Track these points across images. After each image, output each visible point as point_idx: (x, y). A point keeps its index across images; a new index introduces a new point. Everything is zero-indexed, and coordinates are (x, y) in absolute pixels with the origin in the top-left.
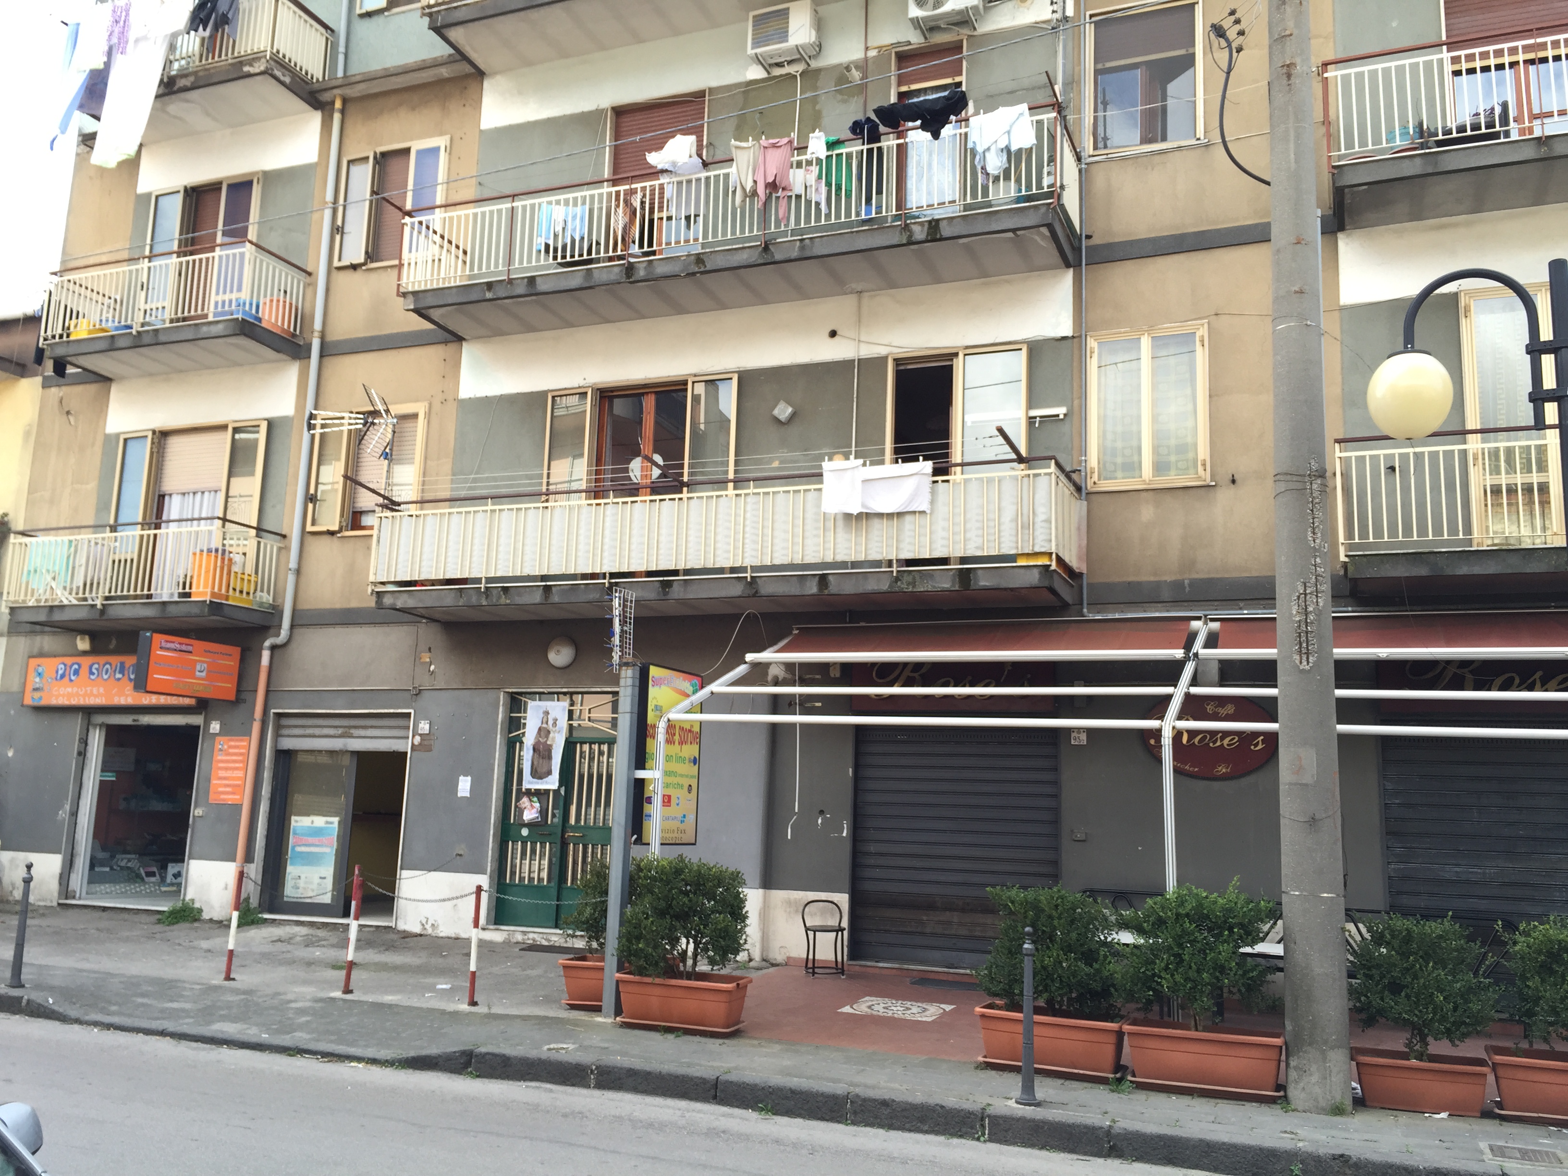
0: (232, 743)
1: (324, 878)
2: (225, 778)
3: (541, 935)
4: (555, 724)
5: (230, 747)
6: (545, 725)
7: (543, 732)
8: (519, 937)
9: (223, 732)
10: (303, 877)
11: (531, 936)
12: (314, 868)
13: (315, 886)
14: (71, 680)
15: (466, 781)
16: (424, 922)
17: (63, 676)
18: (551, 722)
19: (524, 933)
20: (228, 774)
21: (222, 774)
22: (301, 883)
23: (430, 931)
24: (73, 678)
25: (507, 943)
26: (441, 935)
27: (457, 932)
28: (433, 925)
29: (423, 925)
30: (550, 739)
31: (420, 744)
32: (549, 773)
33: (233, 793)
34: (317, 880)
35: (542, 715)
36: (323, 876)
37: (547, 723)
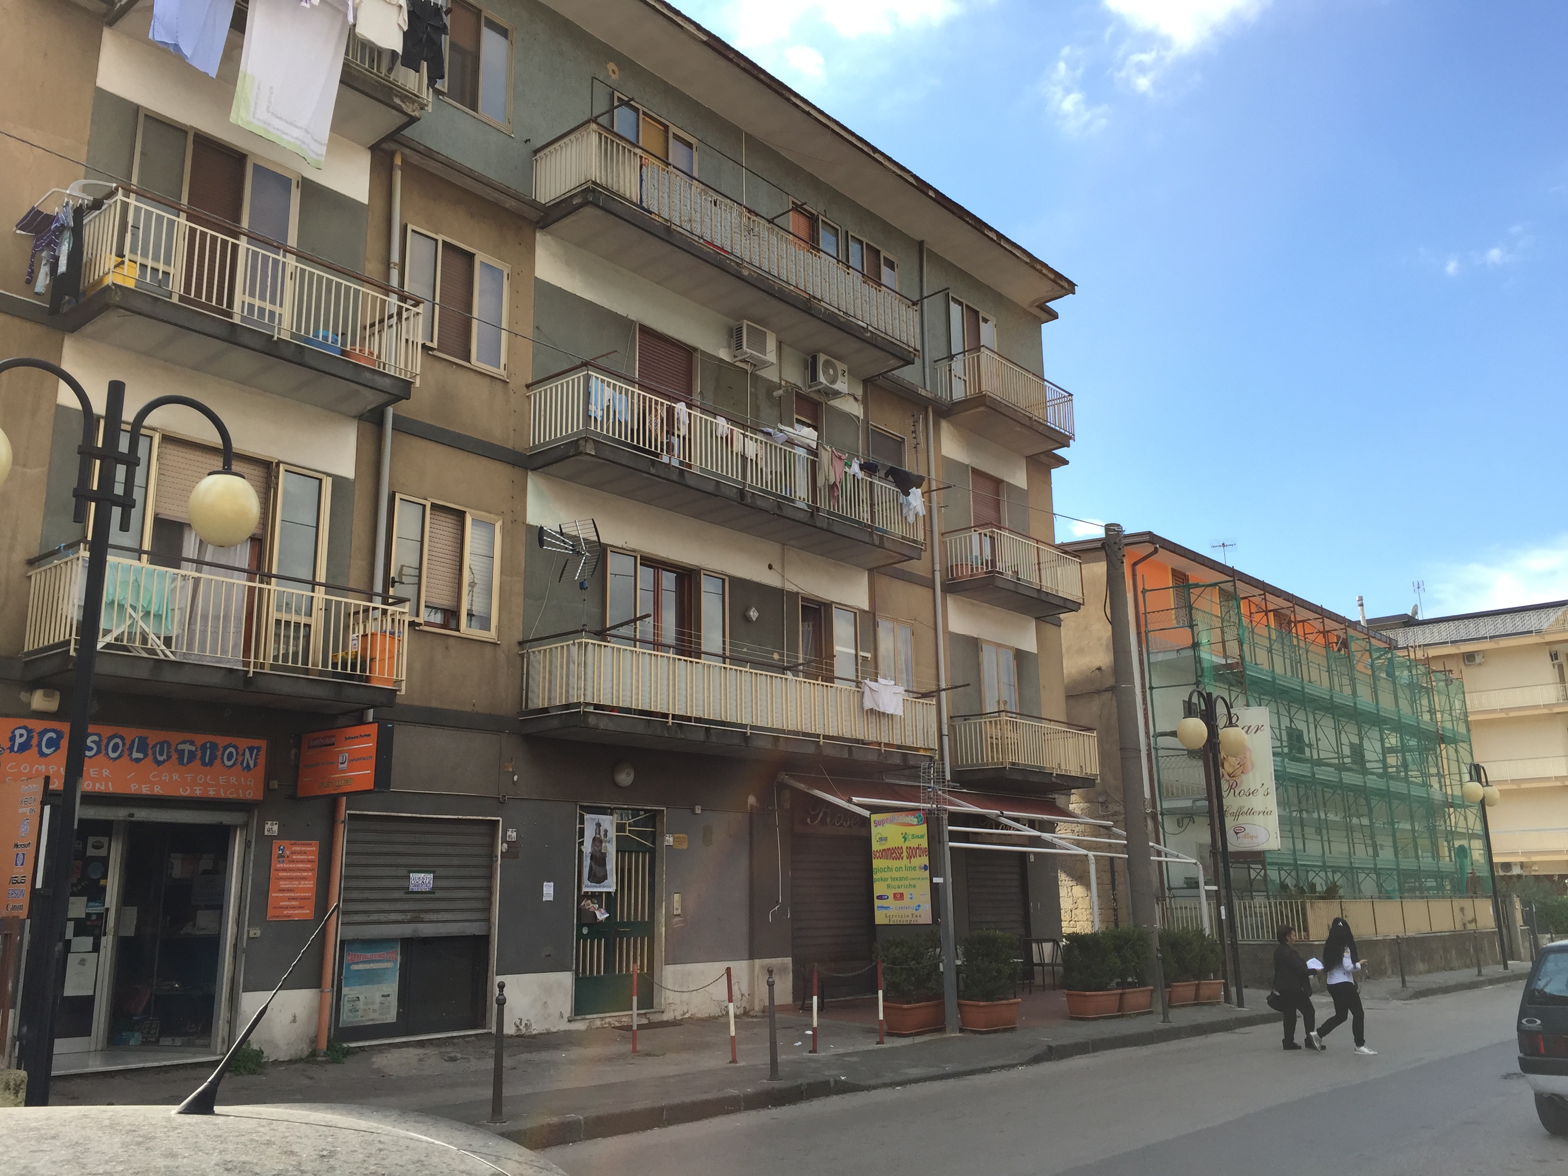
0: (297, 848)
1: (388, 995)
2: (290, 890)
3: (615, 1019)
4: (606, 835)
5: (293, 853)
6: (598, 836)
7: (597, 841)
8: (598, 1023)
9: (283, 834)
10: (362, 997)
11: (607, 1020)
12: (376, 986)
13: (376, 1006)
14: (42, 754)
15: (550, 886)
16: (518, 1023)
17: (24, 747)
18: (602, 833)
19: (602, 1019)
20: (295, 884)
21: (284, 884)
22: (361, 1005)
23: (524, 1031)
24: (46, 751)
25: (589, 1029)
26: (535, 1032)
27: (547, 1027)
28: (526, 1024)
29: (517, 1026)
30: (603, 848)
31: (507, 851)
32: (605, 877)
33: (302, 908)
34: (378, 999)
35: (595, 827)
36: (386, 994)
37: (599, 834)
